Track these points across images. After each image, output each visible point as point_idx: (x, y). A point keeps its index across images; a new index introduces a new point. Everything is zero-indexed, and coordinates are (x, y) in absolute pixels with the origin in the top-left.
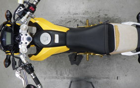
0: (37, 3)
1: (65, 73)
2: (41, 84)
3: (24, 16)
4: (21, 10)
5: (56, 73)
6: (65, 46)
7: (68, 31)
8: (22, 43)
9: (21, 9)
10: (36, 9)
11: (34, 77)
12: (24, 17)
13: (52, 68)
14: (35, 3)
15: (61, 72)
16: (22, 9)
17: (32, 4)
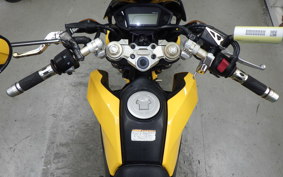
0: (238, 79)
1: (60, 165)
2: (20, 92)
3: (202, 47)
4: (216, 39)
5: (64, 141)
6: (121, 163)
7: (165, 171)
8: (133, 47)
9: (219, 38)
10: (222, 78)
11: (41, 73)
12: (198, 47)
13: (77, 133)
14: (238, 73)
15: (64, 156)
16: (219, 43)
17: (234, 68)
